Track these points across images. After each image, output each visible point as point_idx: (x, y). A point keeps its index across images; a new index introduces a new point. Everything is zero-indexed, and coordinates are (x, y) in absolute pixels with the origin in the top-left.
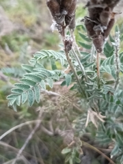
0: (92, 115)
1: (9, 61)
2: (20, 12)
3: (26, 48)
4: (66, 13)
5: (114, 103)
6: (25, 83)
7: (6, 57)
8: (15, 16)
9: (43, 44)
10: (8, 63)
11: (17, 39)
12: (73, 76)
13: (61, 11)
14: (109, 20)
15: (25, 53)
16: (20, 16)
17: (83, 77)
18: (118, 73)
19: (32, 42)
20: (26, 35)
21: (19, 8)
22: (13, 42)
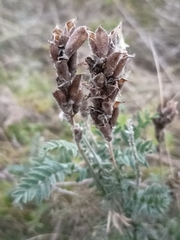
0: (114, 217)
1: (17, 157)
2: (31, 96)
3: (37, 139)
4: (72, 102)
5: (139, 201)
6: (32, 178)
7: (14, 153)
8: (25, 101)
9: (62, 134)
10: (16, 160)
11: (28, 129)
12: (88, 171)
13: (67, 101)
14: (112, 109)
15: (37, 146)
16: (31, 101)
17: (100, 170)
18: (137, 165)
19: (47, 132)
20: (40, 124)
21: (31, 91)
22: (23, 133)
